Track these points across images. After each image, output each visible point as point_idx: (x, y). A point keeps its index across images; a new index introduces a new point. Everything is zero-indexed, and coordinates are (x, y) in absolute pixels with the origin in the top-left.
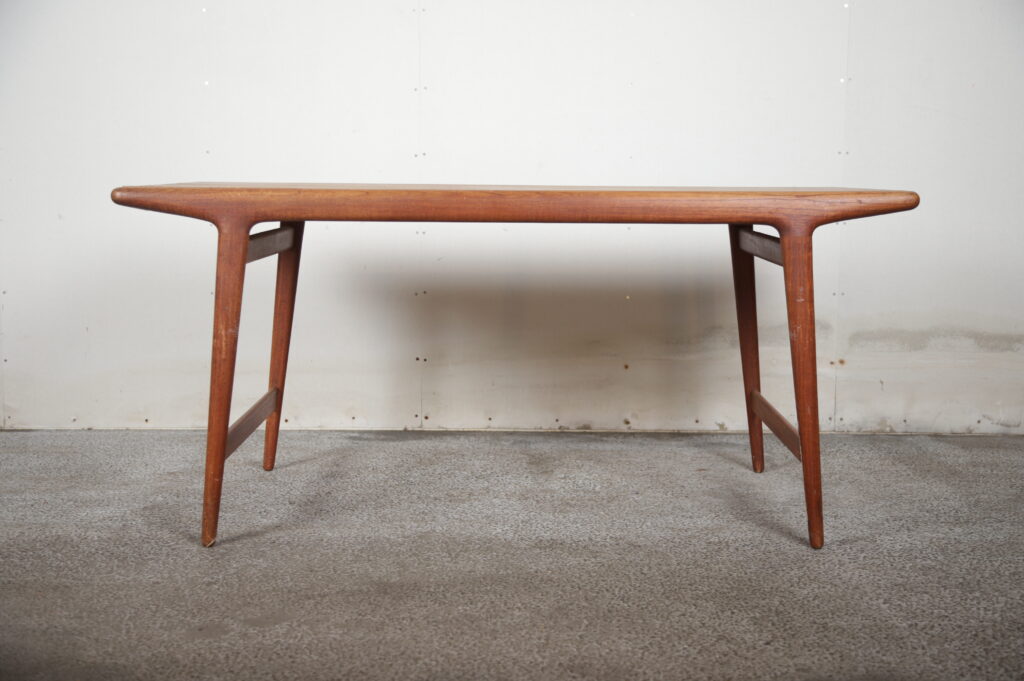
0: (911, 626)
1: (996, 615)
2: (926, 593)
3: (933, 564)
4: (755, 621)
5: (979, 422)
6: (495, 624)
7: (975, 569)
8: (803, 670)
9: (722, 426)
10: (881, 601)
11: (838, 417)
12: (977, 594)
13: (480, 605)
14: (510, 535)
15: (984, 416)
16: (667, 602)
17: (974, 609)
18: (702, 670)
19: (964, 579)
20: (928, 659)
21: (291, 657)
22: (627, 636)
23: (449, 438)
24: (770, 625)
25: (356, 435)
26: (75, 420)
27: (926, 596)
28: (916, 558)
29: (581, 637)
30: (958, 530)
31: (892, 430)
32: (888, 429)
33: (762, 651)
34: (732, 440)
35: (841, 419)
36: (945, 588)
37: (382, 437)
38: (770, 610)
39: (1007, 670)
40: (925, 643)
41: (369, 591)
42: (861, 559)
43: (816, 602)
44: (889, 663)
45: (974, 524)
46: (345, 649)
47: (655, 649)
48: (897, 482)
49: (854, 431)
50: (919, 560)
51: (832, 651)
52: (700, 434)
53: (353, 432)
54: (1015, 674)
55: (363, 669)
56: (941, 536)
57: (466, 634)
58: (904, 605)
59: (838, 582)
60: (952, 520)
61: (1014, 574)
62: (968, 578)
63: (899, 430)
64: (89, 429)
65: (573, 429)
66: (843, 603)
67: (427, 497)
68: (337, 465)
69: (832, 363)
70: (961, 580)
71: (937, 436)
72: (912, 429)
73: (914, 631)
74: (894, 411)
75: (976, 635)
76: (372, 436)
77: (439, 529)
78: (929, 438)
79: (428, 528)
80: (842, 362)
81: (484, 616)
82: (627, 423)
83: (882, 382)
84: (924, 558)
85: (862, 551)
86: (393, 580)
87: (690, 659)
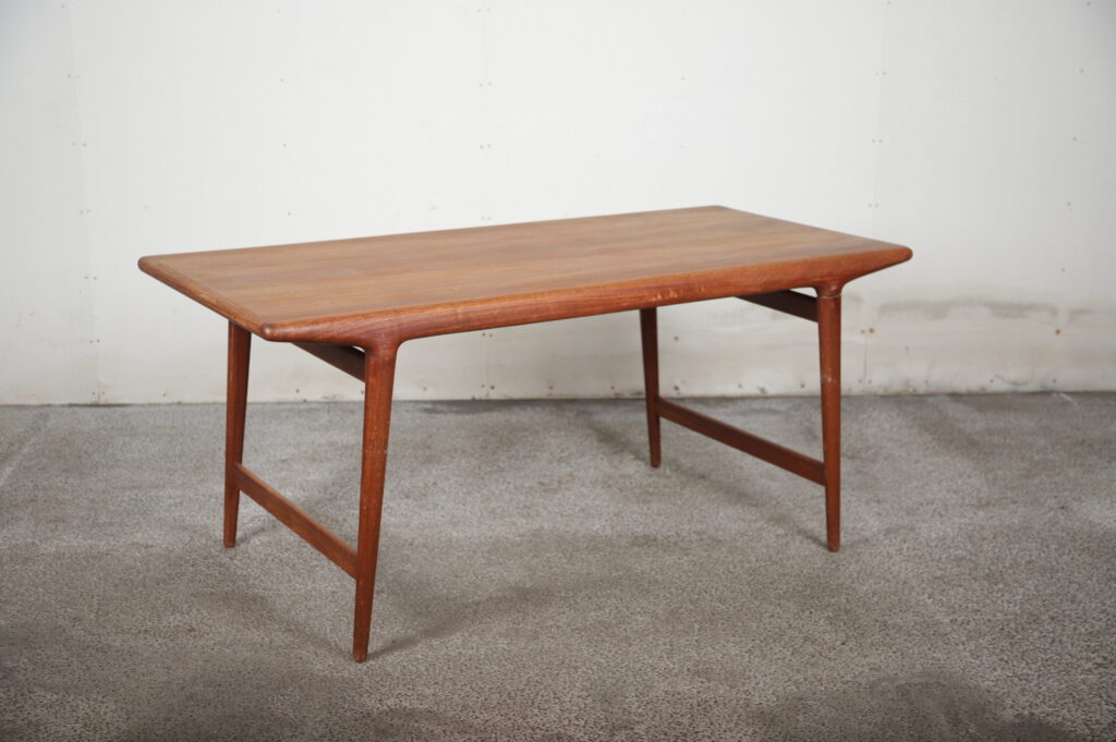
0: (952, 621)
1: (1017, 608)
2: (960, 586)
3: (964, 553)
4: (830, 620)
5: (992, 381)
6: (625, 630)
7: (997, 559)
8: (875, 669)
9: (763, 390)
10: (926, 596)
11: (867, 379)
12: (1001, 586)
13: (607, 610)
14: (609, 531)
15: (997, 376)
16: (757, 603)
17: (999, 602)
18: (798, 671)
19: (990, 569)
20: (968, 654)
21: (477, 668)
22: (732, 639)
23: (517, 410)
24: (842, 624)
25: (429, 406)
26: (165, 395)
27: (961, 590)
28: (949, 547)
29: (697, 641)
30: (981, 514)
31: (915, 390)
32: (911, 390)
33: (841, 651)
34: (774, 405)
35: (870, 382)
36: (975, 579)
37: (455, 408)
38: (840, 609)
39: (1027, 664)
40: (964, 638)
41: (512, 598)
42: (905, 550)
43: (875, 599)
44: (939, 660)
45: (994, 505)
46: (516, 659)
47: (758, 653)
48: (925, 456)
49: (881, 392)
50: (952, 550)
51: (895, 649)
52: (743, 398)
53: (425, 402)
54: (1033, 666)
55: (538, 678)
56: (968, 521)
57: (606, 642)
58: (944, 599)
59: (890, 576)
60: (975, 502)
61: (1029, 563)
62: (993, 568)
63: (921, 390)
64: (179, 403)
65: (627, 395)
66: (896, 599)
67: (523, 487)
68: (429, 447)
69: (863, 332)
70: (987, 571)
71: (956, 396)
72: (933, 389)
73: (955, 627)
74: (918, 373)
75: (1002, 629)
76: (445, 408)
77: (546, 526)
78: (947, 399)
79: (536, 526)
80: (872, 331)
81: (614, 622)
82: (677, 388)
83: (907, 348)
84: (957, 548)
85: (905, 542)
86: (528, 586)
87: (787, 661)
